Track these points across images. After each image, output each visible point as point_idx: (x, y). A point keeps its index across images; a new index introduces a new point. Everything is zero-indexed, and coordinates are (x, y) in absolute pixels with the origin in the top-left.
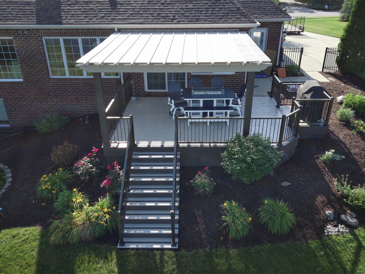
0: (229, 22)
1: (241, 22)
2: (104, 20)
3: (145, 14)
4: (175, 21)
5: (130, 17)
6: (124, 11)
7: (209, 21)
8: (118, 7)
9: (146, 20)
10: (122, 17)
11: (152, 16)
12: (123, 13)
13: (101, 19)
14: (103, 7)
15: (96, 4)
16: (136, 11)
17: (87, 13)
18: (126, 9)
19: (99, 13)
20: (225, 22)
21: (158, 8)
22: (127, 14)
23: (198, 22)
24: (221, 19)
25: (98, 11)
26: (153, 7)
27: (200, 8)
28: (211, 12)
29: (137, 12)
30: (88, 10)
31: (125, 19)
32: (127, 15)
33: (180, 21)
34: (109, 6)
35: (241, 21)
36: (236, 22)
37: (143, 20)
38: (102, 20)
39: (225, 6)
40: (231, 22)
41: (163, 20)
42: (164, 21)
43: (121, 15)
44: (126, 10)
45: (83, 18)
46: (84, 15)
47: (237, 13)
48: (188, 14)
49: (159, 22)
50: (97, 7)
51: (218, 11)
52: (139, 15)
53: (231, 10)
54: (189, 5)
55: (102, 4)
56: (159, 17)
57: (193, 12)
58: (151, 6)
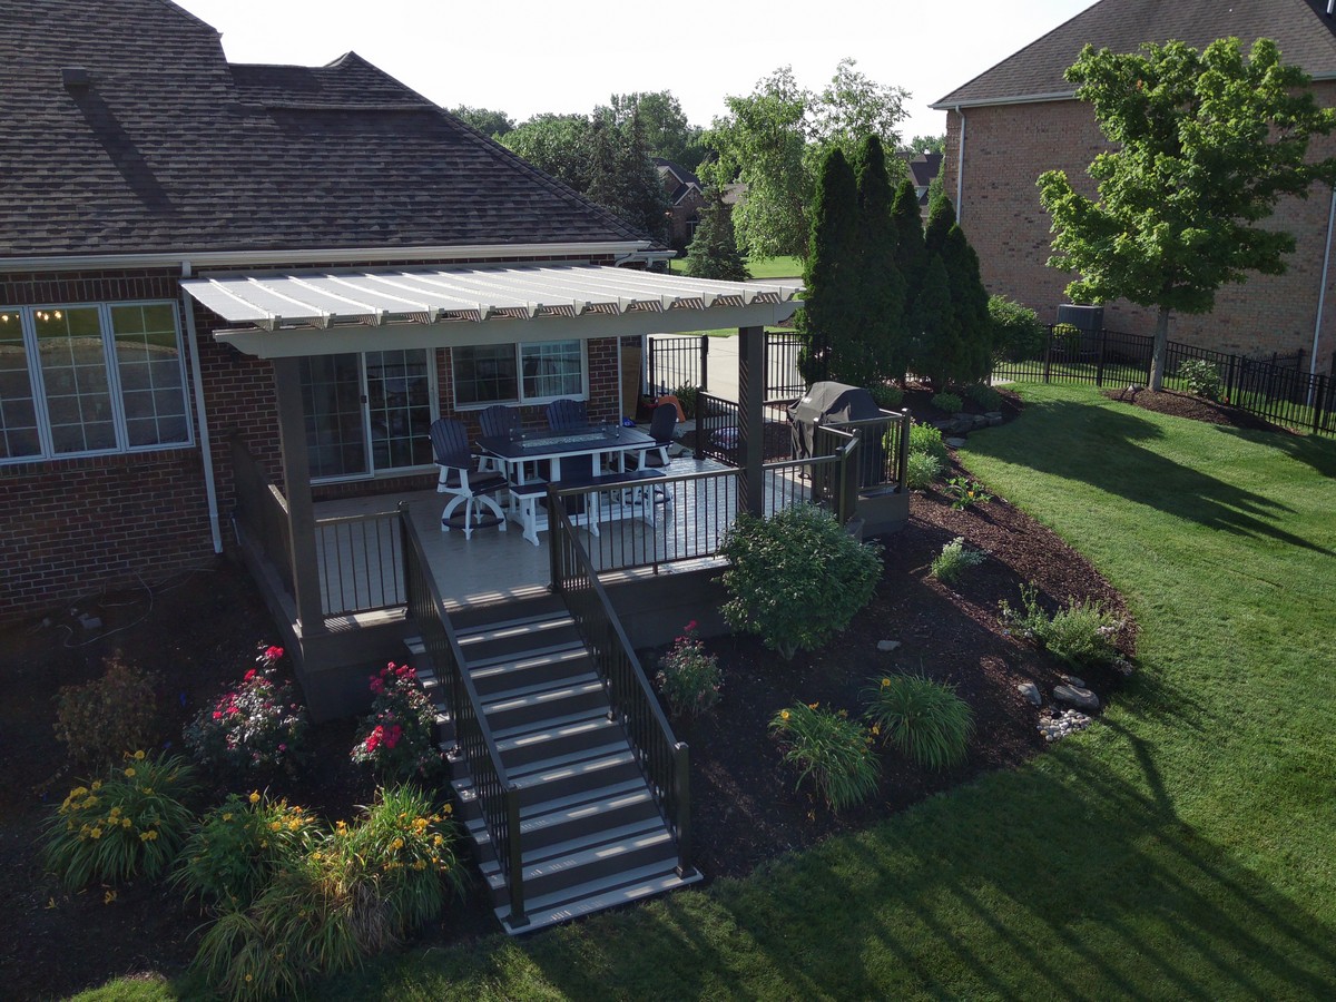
0: (560, 238)
1: (594, 238)
2: (131, 241)
3: (279, 219)
4: (394, 240)
5: (231, 230)
6: (199, 213)
7: (501, 236)
8: (173, 201)
9: (292, 237)
10: (199, 231)
11: (308, 226)
12: (196, 217)
13: (122, 238)
14: (113, 201)
15: (81, 192)
16: (244, 212)
17: (55, 218)
18: (203, 205)
19: (105, 218)
20: (550, 239)
21: (318, 201)
22: (215, 220)
23: (468, 240)
24: (535, 230)
25: (99, 214)
26: (301, 200)
27: (457, 203)
28: (494, 213)
29: (249, 215)
30: (55, 211)
31: (214, 235)
32: (216, 223)
33: (410, 239)
34: (134, 198)
35: (595, 234)
36: (580, 238)
37: (283, 238)
38: (124, 241)
39: (529, 196)
40: (566, 237)
41: (354, 236)
42: (357, 240)
43: (192, 224)
44: (207, 209)
45: (44, 235)
46: (47, 227)
47: (574, 215)
48: (425, 220)
49: (341, 243)
50: (87, 199)
51: (514, 209)
52: (260, 223)
53: (555, 208)
54: (417, 193)
55: (101, 191)
56: (334, 229)
57: (439, 213)
58: (292, 197)
